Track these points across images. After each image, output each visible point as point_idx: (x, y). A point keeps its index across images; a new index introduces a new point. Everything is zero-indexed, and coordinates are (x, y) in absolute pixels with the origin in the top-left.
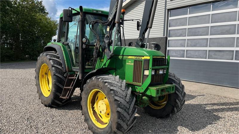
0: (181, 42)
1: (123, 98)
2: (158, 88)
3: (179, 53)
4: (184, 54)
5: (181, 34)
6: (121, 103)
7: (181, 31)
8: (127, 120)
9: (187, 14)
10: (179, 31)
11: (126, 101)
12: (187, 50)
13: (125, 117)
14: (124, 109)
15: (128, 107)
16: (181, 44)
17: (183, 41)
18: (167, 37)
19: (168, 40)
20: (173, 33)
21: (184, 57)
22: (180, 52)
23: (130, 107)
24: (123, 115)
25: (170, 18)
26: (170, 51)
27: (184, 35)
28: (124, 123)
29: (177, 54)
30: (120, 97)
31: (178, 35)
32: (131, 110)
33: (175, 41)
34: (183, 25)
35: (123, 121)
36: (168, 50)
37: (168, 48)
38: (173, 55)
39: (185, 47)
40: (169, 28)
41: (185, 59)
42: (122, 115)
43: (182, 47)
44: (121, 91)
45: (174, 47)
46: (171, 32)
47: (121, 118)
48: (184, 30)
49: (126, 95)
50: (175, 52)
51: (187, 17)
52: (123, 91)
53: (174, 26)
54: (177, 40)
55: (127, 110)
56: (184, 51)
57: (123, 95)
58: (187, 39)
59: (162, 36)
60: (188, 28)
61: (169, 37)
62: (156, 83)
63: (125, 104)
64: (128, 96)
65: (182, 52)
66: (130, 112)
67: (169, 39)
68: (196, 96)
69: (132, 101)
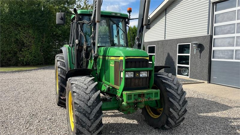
0: (228, 40)
1: (83, 102)
2: (131, 93)
3: (226, 54)
4: (233, 55)
5: (229, 31)
6: (80, 106)
7: (229, 27)
8: (88, 126)
9: (235, 6)
10: (226, 28)
11: (87, 105)
12: (236, 50)
13: (84, 123)
14: (84, 113)
15: (89, 112)
16: (229, 42)
17: (232, 39)
18: (212, 36)
19: (214, 39)
20: (219, 30)
21: (232, 58)
22: (228, 53)
23: (91, 112)
24: (82, 120)
25: (215, 13)
26: (216, 52)
27: (233, 32)
28: (84, 129)
29: (224, 55)
30: (81, 100)
31: (225, 31)
32: (94, 116)
33: (222, 39)
34: (231, 20)
35: (82, 126)
36: (213, 51)
37: (213, 49)
38: (219, 56)
39: (233, 46)
40: (215, 25)
41: (234, 60)
42: (80, 119)
43: (230, 46)
44: (85, 94)
45: (221, 46)
46: (217, 29)
47: (80, 122)
48: (233, 26)
49: (90, 98)
50: (222, 53)
51: (236, 10)
52: (87, 94)
53: (221, 22)
54: (224, 38)
55: (87, 115)
56: (233, 51)
57: (84, 98)
58: (237, 37)
59: (205, 34)
60: (237, 23)
61: (214, 35)
62: (135, 87)
63: (86, 108)
64: (92, 99)
65: (230, 53)
66: (92, 117)
67: (214, 37)
68: (231, 107)
69: (96, 105)
